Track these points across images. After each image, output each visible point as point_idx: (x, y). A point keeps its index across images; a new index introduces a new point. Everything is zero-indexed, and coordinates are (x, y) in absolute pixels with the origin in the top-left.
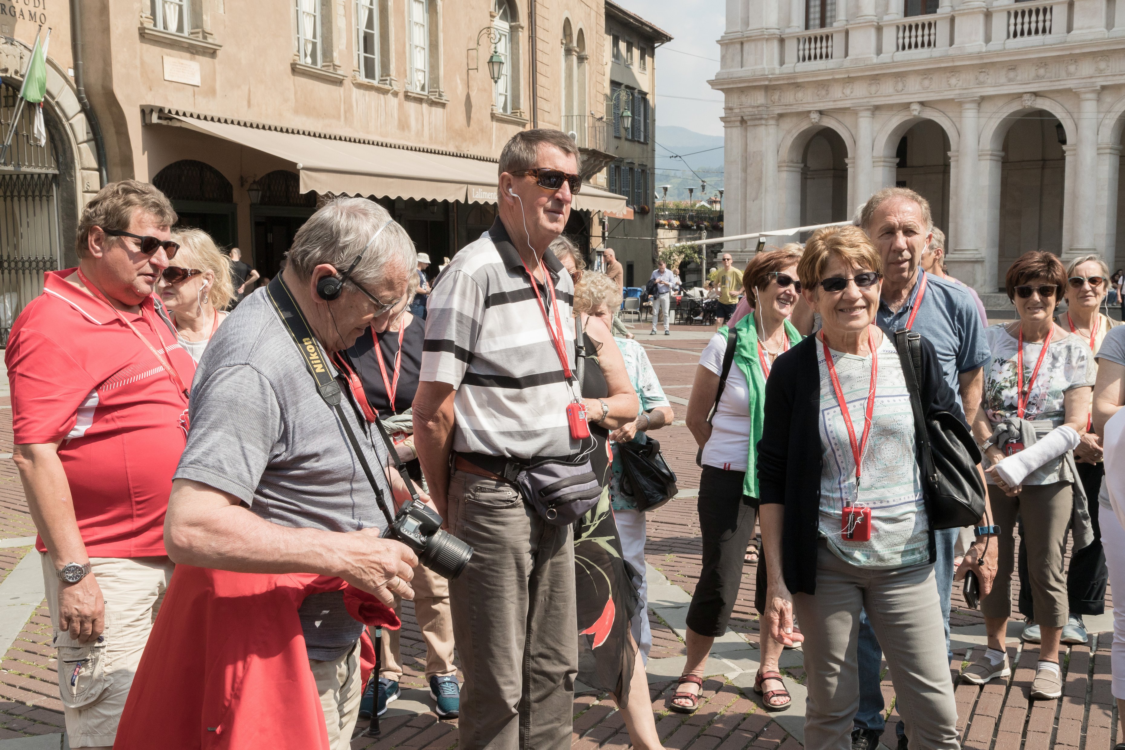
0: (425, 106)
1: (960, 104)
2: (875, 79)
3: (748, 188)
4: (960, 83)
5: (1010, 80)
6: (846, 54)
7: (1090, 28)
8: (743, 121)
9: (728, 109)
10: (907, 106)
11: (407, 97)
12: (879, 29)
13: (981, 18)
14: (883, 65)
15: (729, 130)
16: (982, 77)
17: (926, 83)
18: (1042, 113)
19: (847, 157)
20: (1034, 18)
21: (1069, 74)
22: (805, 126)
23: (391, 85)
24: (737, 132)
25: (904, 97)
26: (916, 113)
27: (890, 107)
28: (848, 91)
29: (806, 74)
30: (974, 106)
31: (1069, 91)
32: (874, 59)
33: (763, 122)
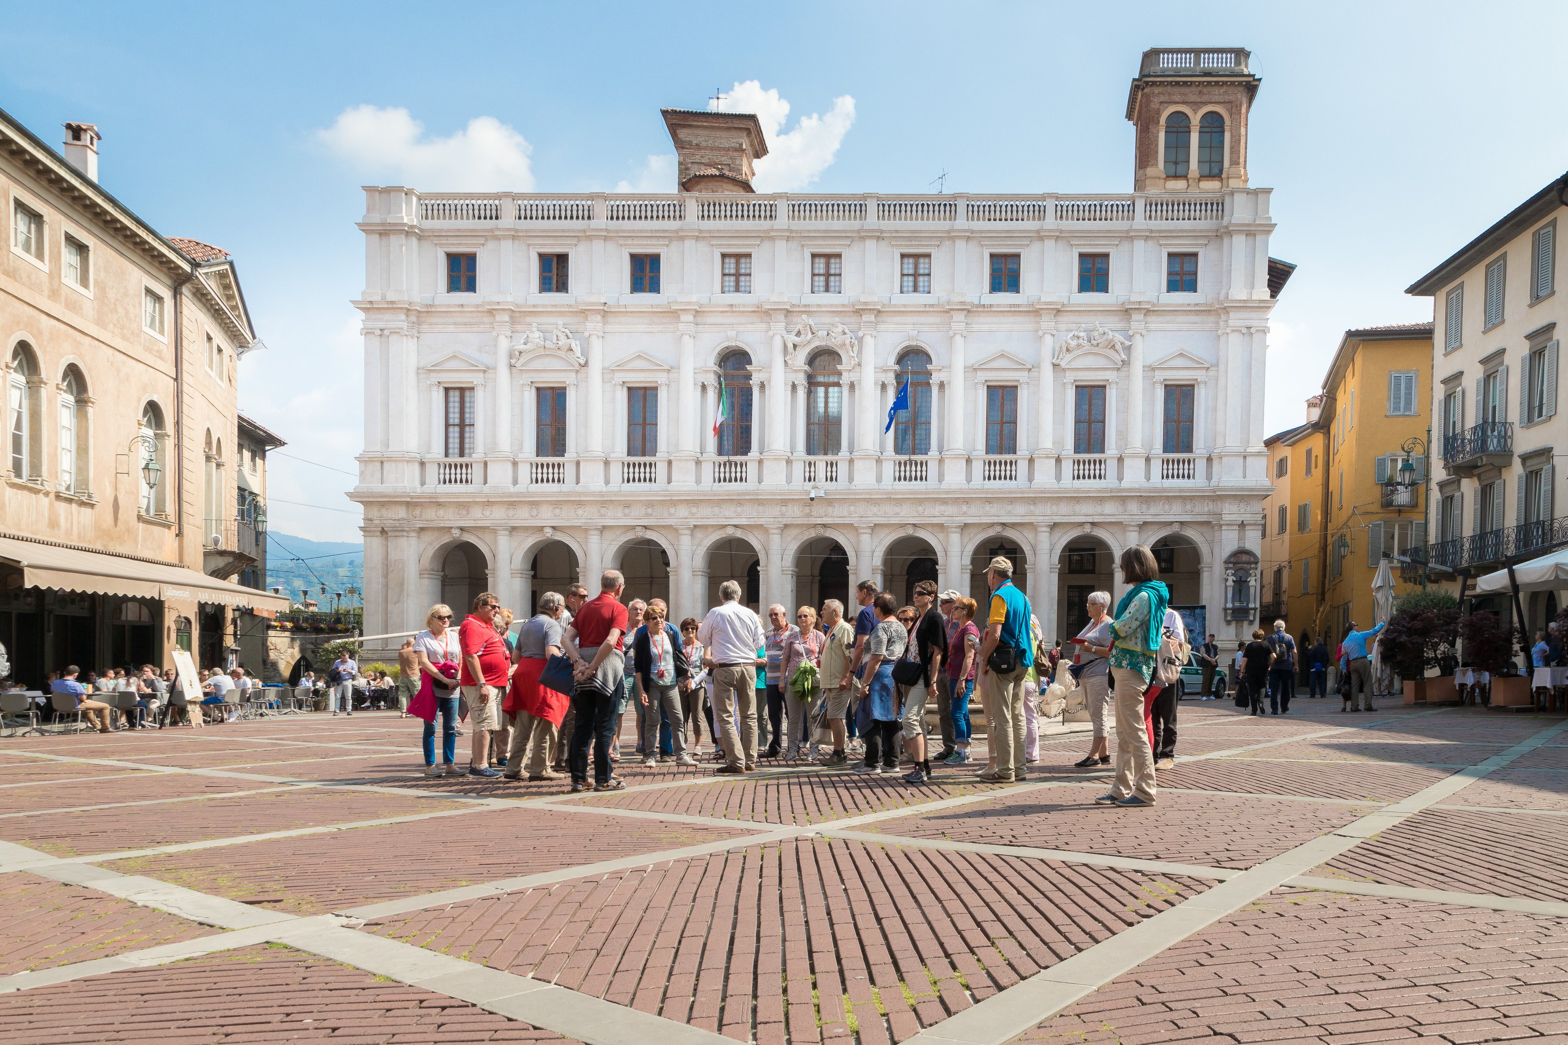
0: (74, 506)
1: (586, 530)
2: (512, 504)
3: (389, 592)
4: (586, 514)
5: (625, 515)
6: (485, 482)
7: (684, 482)
8: (383, 532)
9: (367, 520)
10: (541, 529)
11: (58, 497)
12: (515, 464)
13: (602, 465)
14: (518, 494)
15: (368, 538)
16: (603, 511)
17: (557, 511)
18: (650, 542)
19: (487, 568)
20: (642, 469)
21: (670, 514)
22: (446, 539)
23: (42, 485)
24: (377, 542)
25: (539, 521)
26: (549, 535)
27: (526, 529)
28: (487, 513)
29: (448, 494)
30: (597, 533)
31: (670, 527)
32: (512, 489)
33: (405, 534)
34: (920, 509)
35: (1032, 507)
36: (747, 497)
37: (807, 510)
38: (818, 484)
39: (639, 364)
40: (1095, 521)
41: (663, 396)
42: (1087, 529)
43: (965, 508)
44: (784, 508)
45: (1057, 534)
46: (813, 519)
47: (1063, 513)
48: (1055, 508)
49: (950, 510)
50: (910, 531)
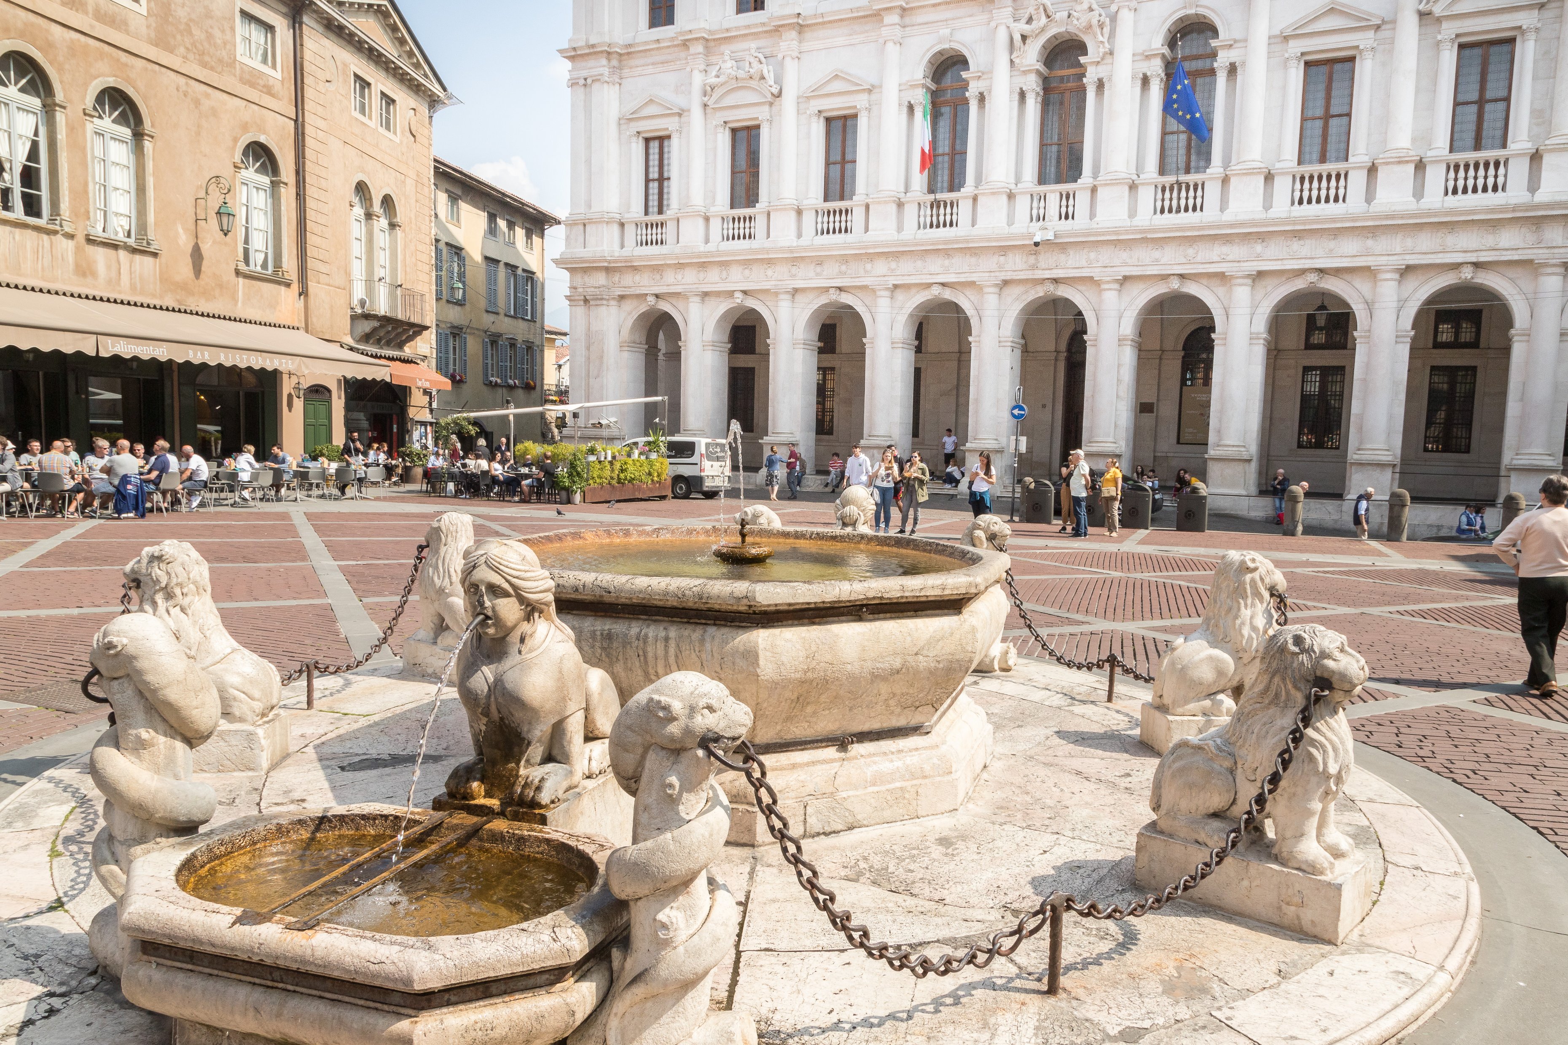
1: (776, 294)
2: (703, 266)
3: (591, 365)
4: (776, 275)
5: (817, 274)
6: (678, 241)
7: (883, 229)
8: (586, 301)
9: (573, 288)
10: (731, 294)
12: (707, 219)
13: (793, 214)
14: (710, 254)
15: (574, 308)
16: (794, 270)
17: (747, 272)
18: (844, 306)
19: (680, 339)
20: (837, 217)
21: (866, 272)
22: (643, 308)
24: (580, 310)
25: (728, 285)
26: (739, 301)
27: (717, 294)
28: (679, 277)
29: (640, 257)
30: (788, 297)
31: (865, 286)
32: (702, 248)
33: (605, 302)
34: (1191, 252)
35: (1370, 242)
36: (956, 246)
37: (1032, 260)
38: (1047, 224)
39: (837, 86)
40: (1482, 259)
41: (863, 123)
42: (1467, 274)
43: (1259, 248)
44: (1002, 258)
45: (1412, 283)
46: (1040, 272)
47: (1424, 249)
48: (1409, 242)
49: (1235, 251)
50: (1175, 285)
